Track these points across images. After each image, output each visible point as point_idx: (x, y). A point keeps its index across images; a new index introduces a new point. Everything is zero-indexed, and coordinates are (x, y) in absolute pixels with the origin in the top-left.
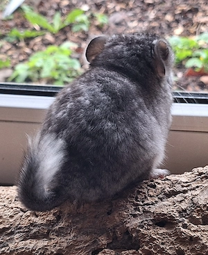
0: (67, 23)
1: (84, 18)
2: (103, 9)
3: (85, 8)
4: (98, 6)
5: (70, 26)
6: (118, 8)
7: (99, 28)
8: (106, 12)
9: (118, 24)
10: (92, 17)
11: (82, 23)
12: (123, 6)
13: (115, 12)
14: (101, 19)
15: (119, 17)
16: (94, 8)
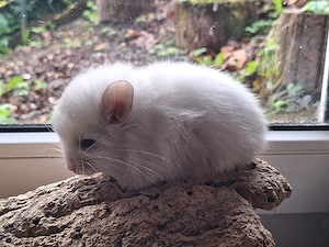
0: (9, 89)
1: (26, 84)
2: (43, 77)
3: (27, 76)
4: (38, 75)
5: (12, 91)
6: (56, 76)
7: (39, 92)
8: (46, 80)
9: (56, 89)
10: (33, 84)
11: (23, 88)
12: (61, 74)
13: (54, 79)
14: (40, 85)
15: (57, 83)
16: (35, 77)
